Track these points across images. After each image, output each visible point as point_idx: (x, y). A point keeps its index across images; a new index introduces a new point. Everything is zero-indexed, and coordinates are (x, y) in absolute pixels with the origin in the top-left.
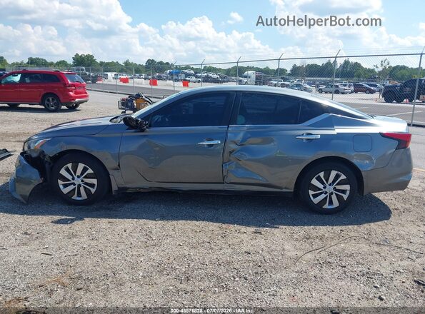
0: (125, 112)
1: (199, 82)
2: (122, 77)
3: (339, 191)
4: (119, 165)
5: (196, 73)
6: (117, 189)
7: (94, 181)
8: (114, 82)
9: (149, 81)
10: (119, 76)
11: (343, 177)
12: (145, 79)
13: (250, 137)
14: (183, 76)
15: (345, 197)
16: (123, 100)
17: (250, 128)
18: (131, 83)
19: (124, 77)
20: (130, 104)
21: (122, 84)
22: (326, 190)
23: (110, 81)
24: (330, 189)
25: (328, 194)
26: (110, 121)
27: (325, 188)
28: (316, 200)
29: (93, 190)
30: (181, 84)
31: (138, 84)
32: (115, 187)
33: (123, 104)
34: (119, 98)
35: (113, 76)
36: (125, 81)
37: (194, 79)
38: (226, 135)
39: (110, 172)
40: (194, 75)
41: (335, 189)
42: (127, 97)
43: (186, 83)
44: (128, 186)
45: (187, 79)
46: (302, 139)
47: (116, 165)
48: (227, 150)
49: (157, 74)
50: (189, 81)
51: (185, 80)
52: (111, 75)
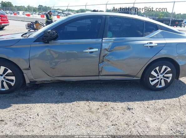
0: (30, 31)
1: (64, 16)
2: (27, 13)
3: (165, 77)
4: (30, 67)
5: (63, 12)
6: (29, 82)
7: (13, 78)
8: (23, 16)
9: (40, 16)
10: (25, 13)
11: (169, 69)
12: (38, 15)
13: (115, 46)
14: (57, 14)
15: (169, 81)
16: (28, 24)
17: (115, 40)
18: (31, 16)
19: (28, 13)
20: (32, 26)
21: (27, 17)
22: (159, 77)
23: (21, 15)
24: (161, 76)
25: (160, 80)
26: (22, 36)
27: (158, 76)
28: (153, 83)
29: (13, 84)
30: (56, 17)
31: (35, 17)
32: (28, 81)
33: (28, 26)
34: (26, 23)
35: (22, 13)
36: (28, 15)
37: (62, 15)
38: (102, 45)
39: (24, 71)
40: (62, 13)
41: (163, 76)
42: (30, 23)
43: (58, 17)
44: (36, 80)
45: (59, 14)
46: (147, 46)
47: (28, 67)
48: (102, 55)
49: (44, 12)
50: (60, 16)
51: (58, 15)
52: (21, 12)
